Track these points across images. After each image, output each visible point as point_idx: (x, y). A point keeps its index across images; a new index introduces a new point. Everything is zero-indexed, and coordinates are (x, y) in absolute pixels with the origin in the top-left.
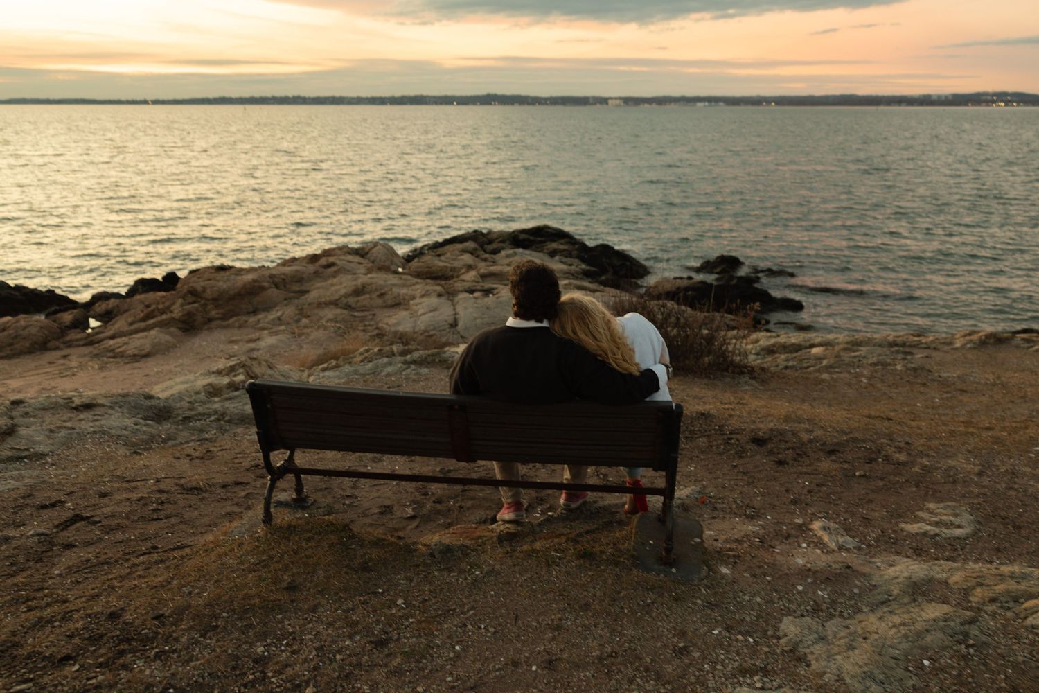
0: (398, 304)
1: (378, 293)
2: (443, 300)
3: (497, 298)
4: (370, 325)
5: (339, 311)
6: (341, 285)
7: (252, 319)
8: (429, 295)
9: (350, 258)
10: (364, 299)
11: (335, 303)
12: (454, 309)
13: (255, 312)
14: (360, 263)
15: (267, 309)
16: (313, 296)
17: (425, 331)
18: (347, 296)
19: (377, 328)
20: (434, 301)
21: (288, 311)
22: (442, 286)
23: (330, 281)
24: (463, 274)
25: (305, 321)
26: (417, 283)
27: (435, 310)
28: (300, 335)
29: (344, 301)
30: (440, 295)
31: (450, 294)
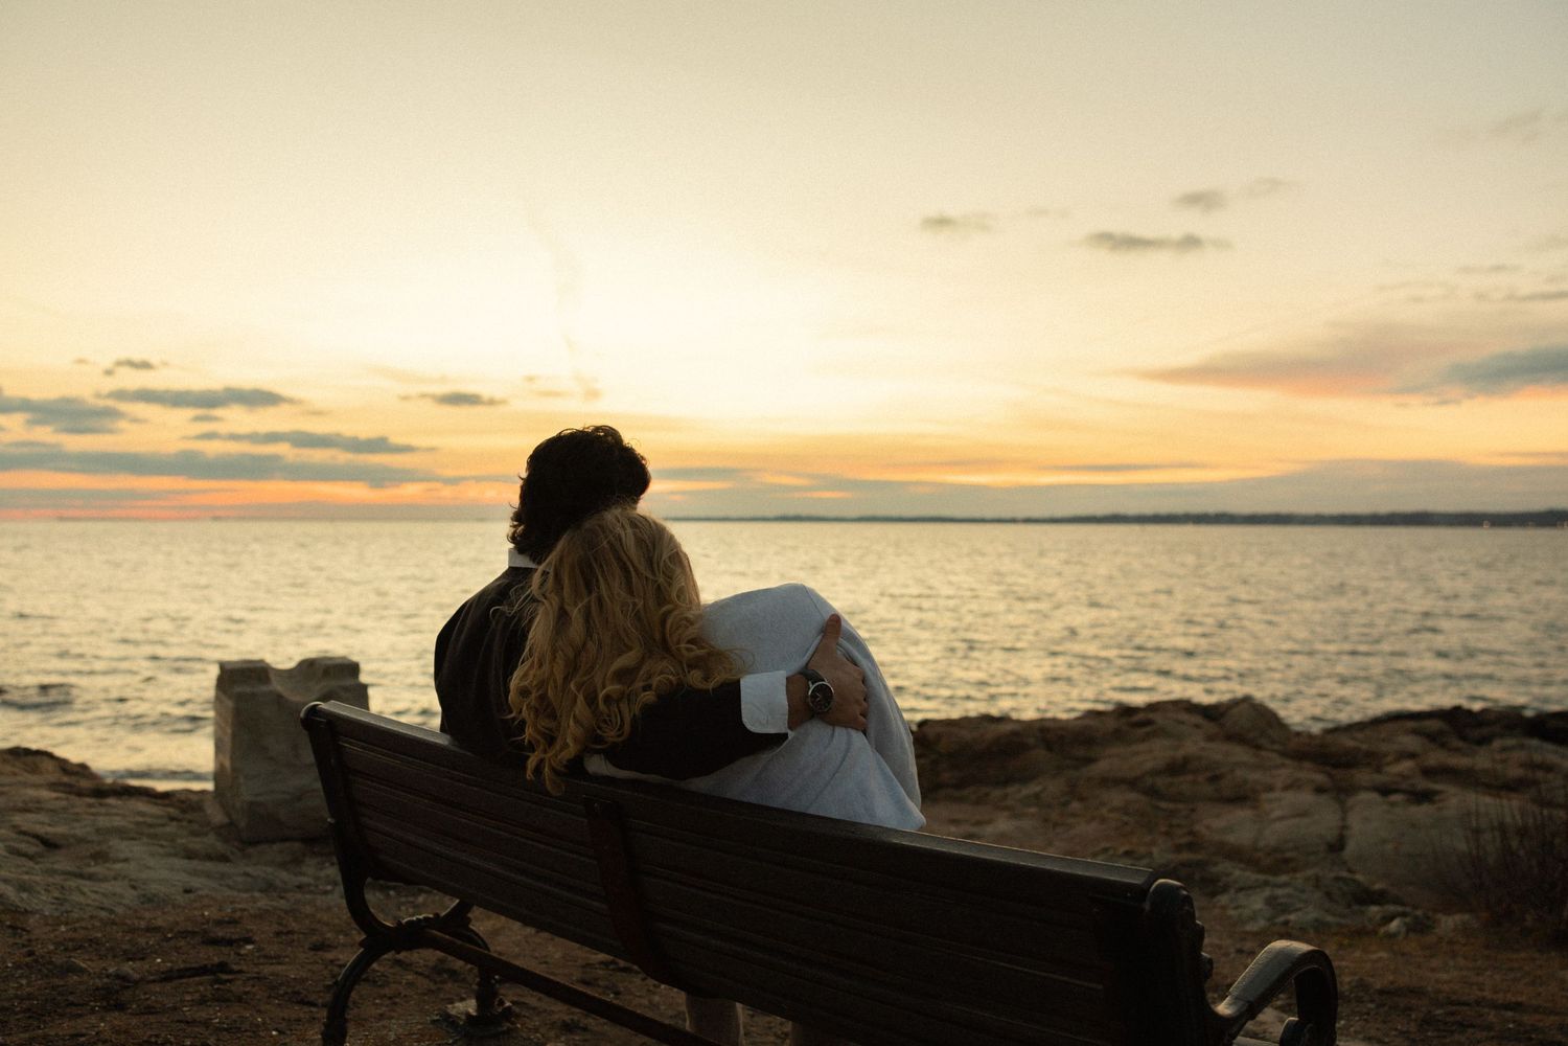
0: (1242, 797)
1: (1209, 774)
2: (1323, 799)
3: (1440, 809)
4: (1179, 826)
5: (1133, 796)
6: (1150, 755)
7: (997, 793)
8: (1299, 787)
9: (1185, 717)
10: (1183, 783)
11: (1132, 784)
12: (1344, 819)
13: (1007, 782)
14: (1197, 726)
15: (1025, 779)
16: (1102, 767)
17: (1276, 850)
18: (1155, 773)
19: (1191, 833)
20: (1306, 798)
21: (1052, 787)
22: (1330, 776)
23: (1135, 748)
24: (1388, 764)
25: (1076, 805)
26: (1283, 765)
27: (1303, 814)
28: (1055, 825)
29: (1149, 781)
30: (1320, 790)
31: (1341, 792)
